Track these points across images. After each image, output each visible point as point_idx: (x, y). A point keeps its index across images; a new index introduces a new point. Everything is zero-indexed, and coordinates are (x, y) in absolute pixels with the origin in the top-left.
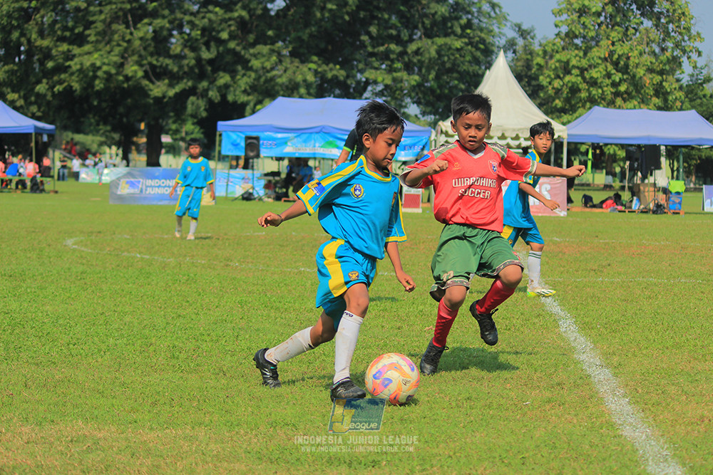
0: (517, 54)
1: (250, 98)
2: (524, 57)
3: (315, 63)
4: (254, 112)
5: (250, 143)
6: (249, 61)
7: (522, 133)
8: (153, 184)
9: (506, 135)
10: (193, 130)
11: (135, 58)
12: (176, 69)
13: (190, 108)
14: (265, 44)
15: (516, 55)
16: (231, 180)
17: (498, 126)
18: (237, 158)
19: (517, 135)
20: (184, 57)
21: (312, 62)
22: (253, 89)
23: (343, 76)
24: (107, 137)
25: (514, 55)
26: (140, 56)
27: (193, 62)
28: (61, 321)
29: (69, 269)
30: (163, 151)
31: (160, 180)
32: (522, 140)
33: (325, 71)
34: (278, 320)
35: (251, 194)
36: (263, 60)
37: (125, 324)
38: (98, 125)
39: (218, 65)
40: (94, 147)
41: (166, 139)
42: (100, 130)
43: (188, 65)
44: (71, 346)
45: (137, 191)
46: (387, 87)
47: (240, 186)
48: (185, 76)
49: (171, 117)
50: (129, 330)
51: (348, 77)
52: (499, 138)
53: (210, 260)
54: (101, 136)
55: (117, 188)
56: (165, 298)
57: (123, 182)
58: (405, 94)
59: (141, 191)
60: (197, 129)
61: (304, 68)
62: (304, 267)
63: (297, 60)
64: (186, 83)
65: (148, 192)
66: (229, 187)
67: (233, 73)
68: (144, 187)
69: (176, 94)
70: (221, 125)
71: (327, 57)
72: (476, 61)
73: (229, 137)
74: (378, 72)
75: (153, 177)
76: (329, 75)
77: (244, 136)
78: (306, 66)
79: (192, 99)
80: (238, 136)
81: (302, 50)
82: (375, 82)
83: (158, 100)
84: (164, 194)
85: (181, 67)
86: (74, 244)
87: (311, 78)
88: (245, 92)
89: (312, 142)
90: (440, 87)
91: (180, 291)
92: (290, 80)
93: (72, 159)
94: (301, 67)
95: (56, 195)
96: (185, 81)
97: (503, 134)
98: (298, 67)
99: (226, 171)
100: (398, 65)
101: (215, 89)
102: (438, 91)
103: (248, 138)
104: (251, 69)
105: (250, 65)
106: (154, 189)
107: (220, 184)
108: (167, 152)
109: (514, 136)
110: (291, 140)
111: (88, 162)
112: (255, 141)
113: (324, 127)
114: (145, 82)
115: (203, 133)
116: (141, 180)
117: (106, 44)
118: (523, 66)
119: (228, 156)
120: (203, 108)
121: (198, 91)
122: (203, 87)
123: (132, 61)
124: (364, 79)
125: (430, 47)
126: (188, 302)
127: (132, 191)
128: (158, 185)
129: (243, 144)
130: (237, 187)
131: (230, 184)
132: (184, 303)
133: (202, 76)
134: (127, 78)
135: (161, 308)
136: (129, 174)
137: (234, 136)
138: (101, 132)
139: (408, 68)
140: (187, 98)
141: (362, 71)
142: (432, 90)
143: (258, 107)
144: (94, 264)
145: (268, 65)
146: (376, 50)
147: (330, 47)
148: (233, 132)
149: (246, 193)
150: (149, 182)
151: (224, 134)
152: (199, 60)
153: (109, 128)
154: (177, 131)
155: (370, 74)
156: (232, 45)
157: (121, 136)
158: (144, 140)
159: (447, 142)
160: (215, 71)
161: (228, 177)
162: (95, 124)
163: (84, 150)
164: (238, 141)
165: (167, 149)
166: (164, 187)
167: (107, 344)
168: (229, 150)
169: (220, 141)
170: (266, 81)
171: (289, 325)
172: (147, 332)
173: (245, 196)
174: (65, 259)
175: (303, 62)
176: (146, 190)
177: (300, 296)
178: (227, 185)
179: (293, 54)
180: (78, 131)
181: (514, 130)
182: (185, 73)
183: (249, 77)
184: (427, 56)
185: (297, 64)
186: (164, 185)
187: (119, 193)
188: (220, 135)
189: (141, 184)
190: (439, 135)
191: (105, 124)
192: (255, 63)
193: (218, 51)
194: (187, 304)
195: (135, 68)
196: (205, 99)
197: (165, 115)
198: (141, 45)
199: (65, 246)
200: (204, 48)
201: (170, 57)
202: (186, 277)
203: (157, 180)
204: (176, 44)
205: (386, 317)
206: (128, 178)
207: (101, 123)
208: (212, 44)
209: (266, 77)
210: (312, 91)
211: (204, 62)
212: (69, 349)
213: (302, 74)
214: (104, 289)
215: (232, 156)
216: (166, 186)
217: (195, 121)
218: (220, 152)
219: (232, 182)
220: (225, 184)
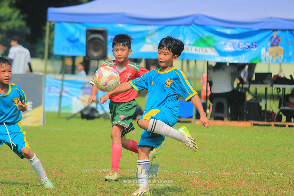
5: (93, 39)
16: (66, 89)
18: (74, 58)
35: (94, 110)
47: (79, 98)
70: (53, 13)
73: (64, 30)
77: (84, 29)
80: (77, 28)
99: (59, 77)
103: (90, 32)
107: (50, 94)
110: (152, 34)
112: (100, 36)
115: (24, 19)
119: (62, 56)
129: (83, 40)
130: (75, 100)
131: (64, 94)
137: (71, 29)
148: (70, 23)
149: (86, 109)
151: (57, 26)
161: (62, 85)
164: (77, 35)
168: (64, 48)
173: (86, 113)
178: (61, 97)
188: (52, 30)
215: (67, 56)
219: (67, 92)
220: (58, 95)
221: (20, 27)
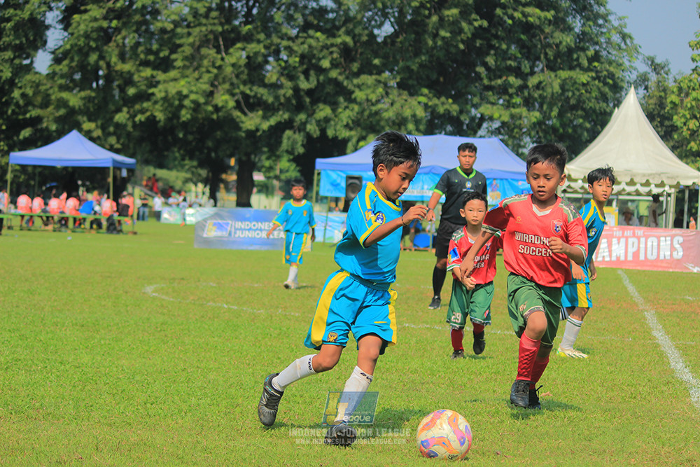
0: (650, 90)
1: (353, 133)
2: (657, 94)
3: (425, 95)
4: (356, 149)
5: (351, 184)
6: (353, 92)
7: (653, 178)
8: (243, 227)
9: (635, 180)
10: (289, 167)
11: (227, 86)
12: (271, 100)
13: (285, 144)
14: (371, 74)
15: (647, 92)
16: (330, 223)
17: (627, 170)
18: (337, 200)
19: (647, 181)
20: (281, 86)
21: (422, 95)
22: (356, 123)
23: (456, 111)
24: (193, 173)
25: (645, 91)
26: (232, 84)
27: (290, 92)
28: (138, 378)
29: (148, 319)
30: (255, 190)
31: (251, 222)
32: (653, 186)
33: (436, 105)
34: (379, 381)
36: (369, 91)
37: (209, 382)
38: (183, 159)
39: (316, 96)
40: (178, 185)
41: (258, 177)
42: (185, 165)
43: (284, 95)
44: (149, 405)
45: (225, 234)
46: (504, 124)
47: (339, 231)
48: (281, 107)
49: (264, 153)
50: (213, 388)
51: (461, 112)
52: (627, 184)
53: (304, 312)
54: (186, 172)
55: (203, 230)
56: (254, 354)
57: (210, 223)
58: (524, 133)
59: (230, 234)
60: (293, 166)
61: (413, 102)
62: (409, 323)
63: (406, 92)
64: (281, 116)
65: (237, 236)
66: (327, 231)
67: (334, 105)
68: (233, 230)
69: (271, 127)
70: (320, 162)
71: (439, 90)
72: (604, 98)
73: (328, 176)
74: (495, 107)
75: (243, 219)
76: (441, 110)
77: (344, 176)
78: (416, 100)
79: (288, 133)
80: (339, 175)
81: (410, 82)
82: (491, 119)
83: (251, 134)
84: (255, 238)
85: (277, 98)
86: (155, 291)
87: (420, 113)
88: (347, 126)
89: (421, 184)
90: (563, 125)
91: (270, 346)
92: (398, 114)
93: (153, 197)
94: (409, 100)
95: (135, 237)
96: (281, 113)
97: (632, 180)
98: (406, 100)
99: (324, 214)
100: (517, 100)
101: (314, 122)
102: (561, 130)
103: (349, 178)
104: (354, 101)
105: (353, 96)
106: (244, 232)
108: (259, 191)
109: (644, 181)
111: (171, 200)
112: (357, 181)
113: (433, 167)
114: (237, 114)
115: (299, 171)
116: (230, 222)
117: (194, 71)
118: (656, 104)
119: (326, 198)
120: (300, 143)
121: (295, 124)
122: (301, 120)
123: (223, 89)
124: (479, 116)
125: (553, 82)
126: (279, 358)
127: (219, 233)
128: (249, 228)
129: (343, 184)
130: (336, 232)
131: (328, 228)
132: (275, 360)
133: (300, 108)
134: (217, 109)
135: (249, 365)
136: (217, 215)
137: (334, 175)
138: (187, 167)
139: (528, 103)
140: (283, 131)
141: (476, 106)
142: (554, 130)
143: (361, 144)
144: (176, 314)
145: (373, 97)
146: (493, 83)
147: (442, 79)
148: (333, 170)
150: (239, 224)
151: (323, 173)
152: (296, 90)
153: (195, 163)
154: (271, 168)
155: (486, 109)
156: (334, 74)
157: (208, 172)
158: (233, 177)
159: (569, 187)
160: (315, 102)
161: (327, 220)
162: (179, 158)
163: (167, 188)
164: (338, 181)
165: (259, 188)
166: (255, 230)
167: (188, 403)
168: (328, 191)
169: (319, 181)
170: (371, 115)
171: (390, 387)
172: (233, 391)
174: (144, 308)
175: (411, 95)
176: (235, 233)
177: (403, 355)
178: (325, 229)
179: (401, 86)
180: (161, 166)
181: (644, 175)
182: (281, 104)
183: (352, 110)
184: (549, 90)
185: (405, 97)
186: (255, 228)
187: (205, 236)
188: (319, 174)
189: (230, 226)
191: (191, 158)
192: (359, 95)
193: (318, 80)
194: (278, 361)
195: (226, 97)
196: (302, 134)
197: (257, 150)
198: (233, 72)
199: (144, 293)
200: (302, 77)
201: (265, 86)
202: (278, 331)
203: (247, 223)
204: (271, 72)
205: (498, 380)
206: (215, 219)
207: (187, 158)
208: (312, 73)
209: (371, 110)
210: (422, 127)
211: (302, 93)
212: (146, 409)
213: (410, 108)
214: (187, 342)
215: (331, 198)
216: (257, 229)
217: (291, 157)
218: (317, 193)
219: (330, 226)
220: (323, 228)
221: (296, 177)
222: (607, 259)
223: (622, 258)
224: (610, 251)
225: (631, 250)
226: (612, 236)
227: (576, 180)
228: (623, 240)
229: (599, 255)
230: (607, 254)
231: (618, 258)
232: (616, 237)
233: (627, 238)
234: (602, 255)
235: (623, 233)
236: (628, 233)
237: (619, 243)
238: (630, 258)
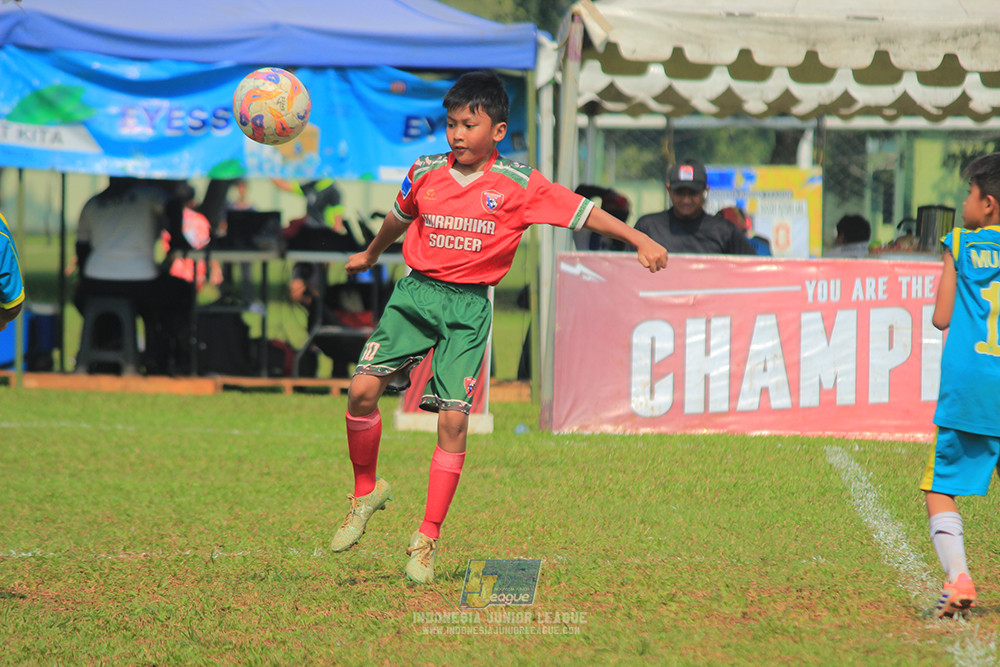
7: (975, 49)
9: (897, 60)
17: (859, 17)
19: (949, 60)
32: (973, 82)
52: (862, 76)
109: (934, 63)
159: (612, 93)
181: (934, 36)
190: (573, 65)
222: (781, 400)
223: (846, 396)
224: (793, 367)
225: (884, 361)
226: (801, 304)
227: (638, 68)
228: (846, 319)
229: (745, 386)
230: (777, 379)
231: (828, 395)
232: (815, 307)
233: (863, 309)
234: (759, 384)
235: (847, 289)
236: (869, 288)
237: (828, 331)
238: (879, 393)
